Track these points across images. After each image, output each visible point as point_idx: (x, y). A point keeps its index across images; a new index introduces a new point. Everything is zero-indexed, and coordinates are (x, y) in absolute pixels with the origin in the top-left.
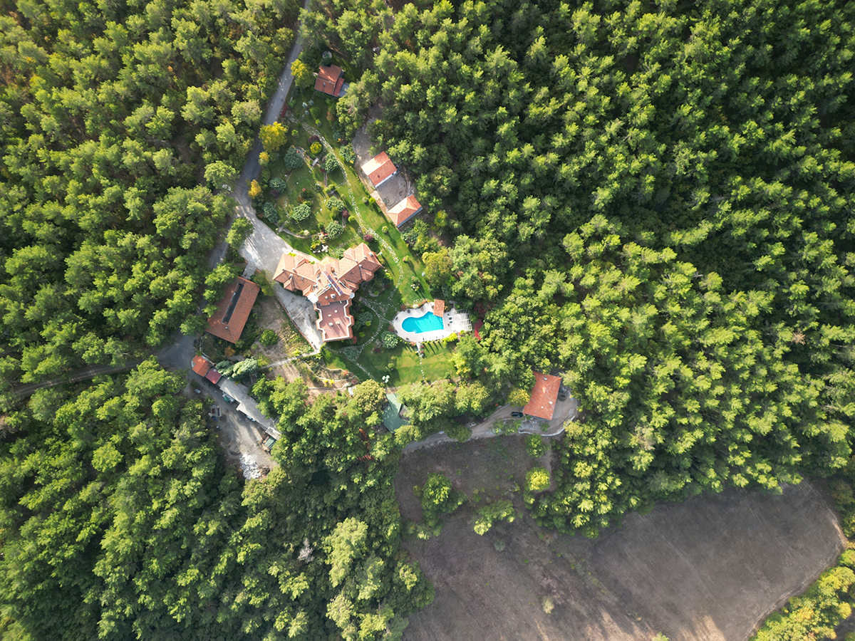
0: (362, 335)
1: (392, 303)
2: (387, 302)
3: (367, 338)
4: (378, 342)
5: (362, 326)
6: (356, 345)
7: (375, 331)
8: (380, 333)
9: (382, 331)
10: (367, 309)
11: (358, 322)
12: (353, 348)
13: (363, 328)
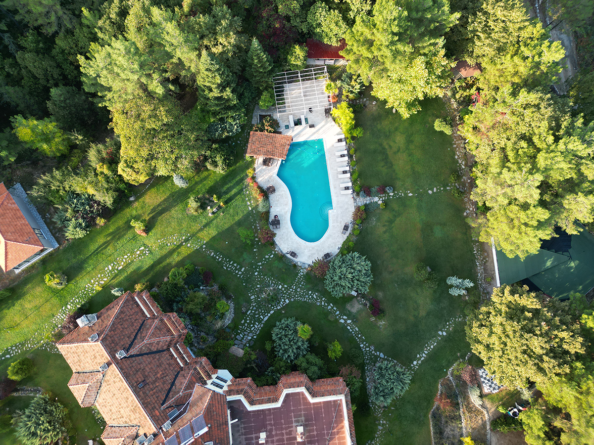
0: (336, 349)
1: (252, 267)
2: (248, 279)
3: (343, 335)
4: (355, 307)
5: (312, 349)
6: (362, 367)
7: (327, 314)
8: (331, 299)
9: (325, 293)
10: (266, 335)
11: (301, 361)
12: (372, 376)
13: (317, 347)
